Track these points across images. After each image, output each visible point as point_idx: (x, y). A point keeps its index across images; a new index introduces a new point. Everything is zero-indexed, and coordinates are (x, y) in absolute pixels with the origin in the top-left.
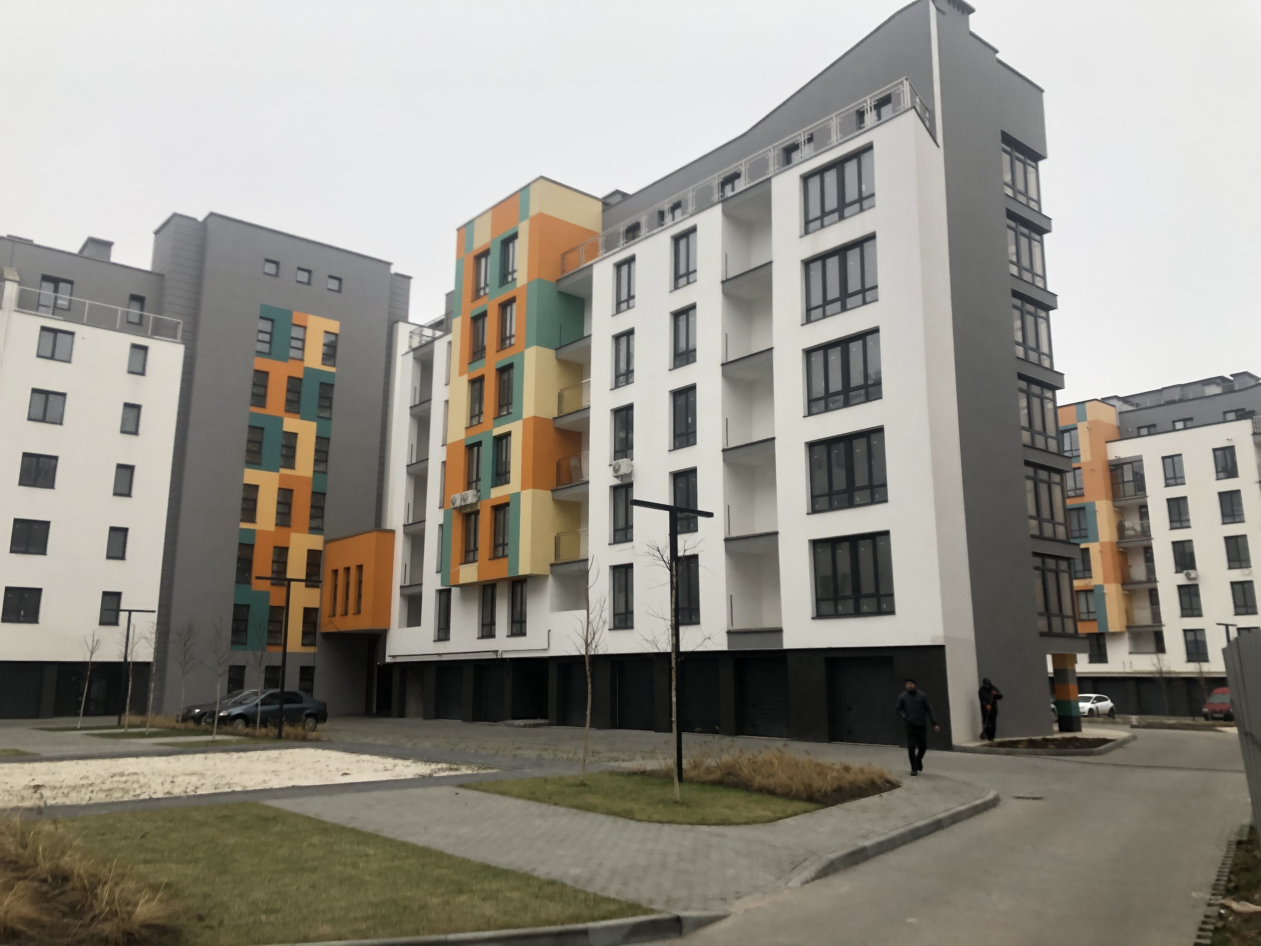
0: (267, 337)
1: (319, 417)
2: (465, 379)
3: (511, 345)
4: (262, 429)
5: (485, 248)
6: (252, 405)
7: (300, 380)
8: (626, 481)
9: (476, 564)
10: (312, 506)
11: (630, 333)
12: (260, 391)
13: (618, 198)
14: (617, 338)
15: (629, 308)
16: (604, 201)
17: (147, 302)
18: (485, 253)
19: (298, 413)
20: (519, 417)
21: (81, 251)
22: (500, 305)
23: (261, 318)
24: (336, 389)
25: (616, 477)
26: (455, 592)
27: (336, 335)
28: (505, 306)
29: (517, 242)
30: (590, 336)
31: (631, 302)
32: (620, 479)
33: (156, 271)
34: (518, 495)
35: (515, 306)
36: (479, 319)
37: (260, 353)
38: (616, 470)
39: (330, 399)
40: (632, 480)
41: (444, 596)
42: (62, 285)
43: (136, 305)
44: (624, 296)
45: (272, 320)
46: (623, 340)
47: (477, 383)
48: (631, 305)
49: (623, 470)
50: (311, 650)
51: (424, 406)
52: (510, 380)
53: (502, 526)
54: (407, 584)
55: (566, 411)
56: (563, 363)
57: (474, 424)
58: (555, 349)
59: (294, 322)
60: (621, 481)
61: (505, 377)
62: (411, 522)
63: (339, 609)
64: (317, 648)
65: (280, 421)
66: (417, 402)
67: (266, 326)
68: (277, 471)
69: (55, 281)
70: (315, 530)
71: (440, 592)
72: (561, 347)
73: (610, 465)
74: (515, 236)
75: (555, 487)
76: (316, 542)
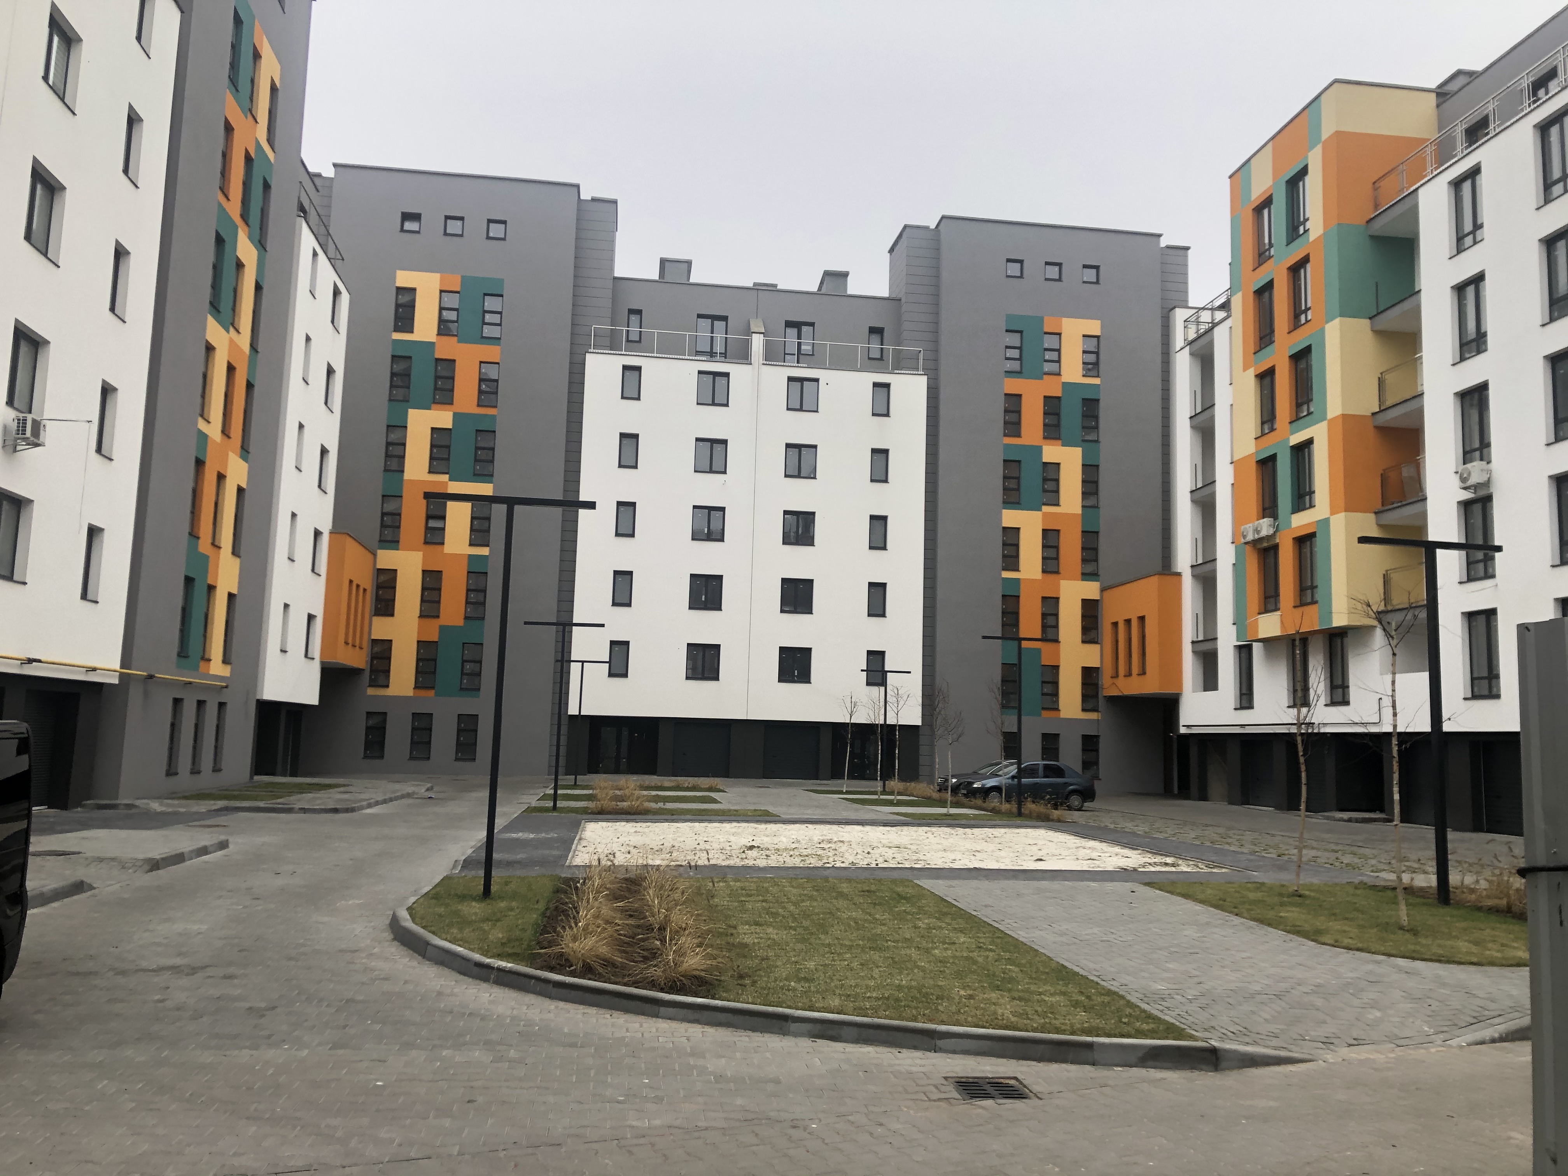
0: (1015, 353)
1: (1084, 441)
2: (1251, 373)
3: (1307, 321)
4: (1019, 462)
5: (1267, 195)
6: (1005, 435)
7: (1059, 398)
8: (1482, 493)
9: (1278, 613)
10: (1083, 548)
11: (1478, 279)
12: (1012, 417)
13: (1461, 80)
14: (1460, 289)
15: (1475, 243)
16: (1439, 91)
17: (886, 334)
18: (1268, 202)
19: (1059, 439)
20: (1323, 418)
21: (820, 288)
22: (1289, 269)
23: (1007, 331)
24: (1102, 404)
25: (1465, 488)
26: (1257, 648)
27: (1098, 337)
28: (1297, 269)
29: (1308, 179)
30: (1420, 291)
31: (1478, 232)
32: (1473, 491)
33: (894, 296)
34: (1326, 521)
35: (1309, 267)
36: (1265, 291)
37: (1009, 373)
38: (1463, 480)
39: (1096, 418)
40: (1491, 491)
41: (1244, 652)
42: (804, 329)
43: (876, 338)
44: (1468, 227)
45: (1021, 332)
46: (1470, 291)
47: (1266, 377)
48: (1478, 238)
49: (1476, 478)
50: (1093, 716)
51: (1207, 414)
52: (1309, 368)
53: (1309, 565)
54: (1201, 638)
55: (1389, 403)
56: (1382, 334)
57: (1267, 431)
58: (1370, 318)
59: (1046, 330)
60: (1475, 493)
61: (1302, 365)
62: (1200, 561)
63: (1122, 670)
64: (1100, 714)
65: (1039, 450)
66: (1199, 410)
67: (1015, 340)
68: (1040, 510)
69: (797, 325)
70: (1087, 576)
71: (1239, 648)
72: (1378, 314)
73: (1456, 473)
74: (1304, 171)
75: (1379, 507)
76: (1091, 590)
